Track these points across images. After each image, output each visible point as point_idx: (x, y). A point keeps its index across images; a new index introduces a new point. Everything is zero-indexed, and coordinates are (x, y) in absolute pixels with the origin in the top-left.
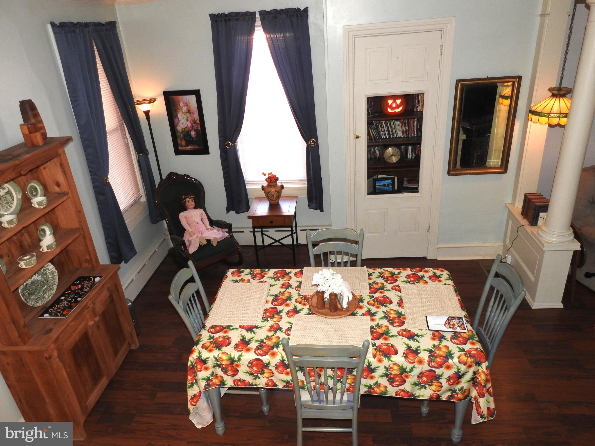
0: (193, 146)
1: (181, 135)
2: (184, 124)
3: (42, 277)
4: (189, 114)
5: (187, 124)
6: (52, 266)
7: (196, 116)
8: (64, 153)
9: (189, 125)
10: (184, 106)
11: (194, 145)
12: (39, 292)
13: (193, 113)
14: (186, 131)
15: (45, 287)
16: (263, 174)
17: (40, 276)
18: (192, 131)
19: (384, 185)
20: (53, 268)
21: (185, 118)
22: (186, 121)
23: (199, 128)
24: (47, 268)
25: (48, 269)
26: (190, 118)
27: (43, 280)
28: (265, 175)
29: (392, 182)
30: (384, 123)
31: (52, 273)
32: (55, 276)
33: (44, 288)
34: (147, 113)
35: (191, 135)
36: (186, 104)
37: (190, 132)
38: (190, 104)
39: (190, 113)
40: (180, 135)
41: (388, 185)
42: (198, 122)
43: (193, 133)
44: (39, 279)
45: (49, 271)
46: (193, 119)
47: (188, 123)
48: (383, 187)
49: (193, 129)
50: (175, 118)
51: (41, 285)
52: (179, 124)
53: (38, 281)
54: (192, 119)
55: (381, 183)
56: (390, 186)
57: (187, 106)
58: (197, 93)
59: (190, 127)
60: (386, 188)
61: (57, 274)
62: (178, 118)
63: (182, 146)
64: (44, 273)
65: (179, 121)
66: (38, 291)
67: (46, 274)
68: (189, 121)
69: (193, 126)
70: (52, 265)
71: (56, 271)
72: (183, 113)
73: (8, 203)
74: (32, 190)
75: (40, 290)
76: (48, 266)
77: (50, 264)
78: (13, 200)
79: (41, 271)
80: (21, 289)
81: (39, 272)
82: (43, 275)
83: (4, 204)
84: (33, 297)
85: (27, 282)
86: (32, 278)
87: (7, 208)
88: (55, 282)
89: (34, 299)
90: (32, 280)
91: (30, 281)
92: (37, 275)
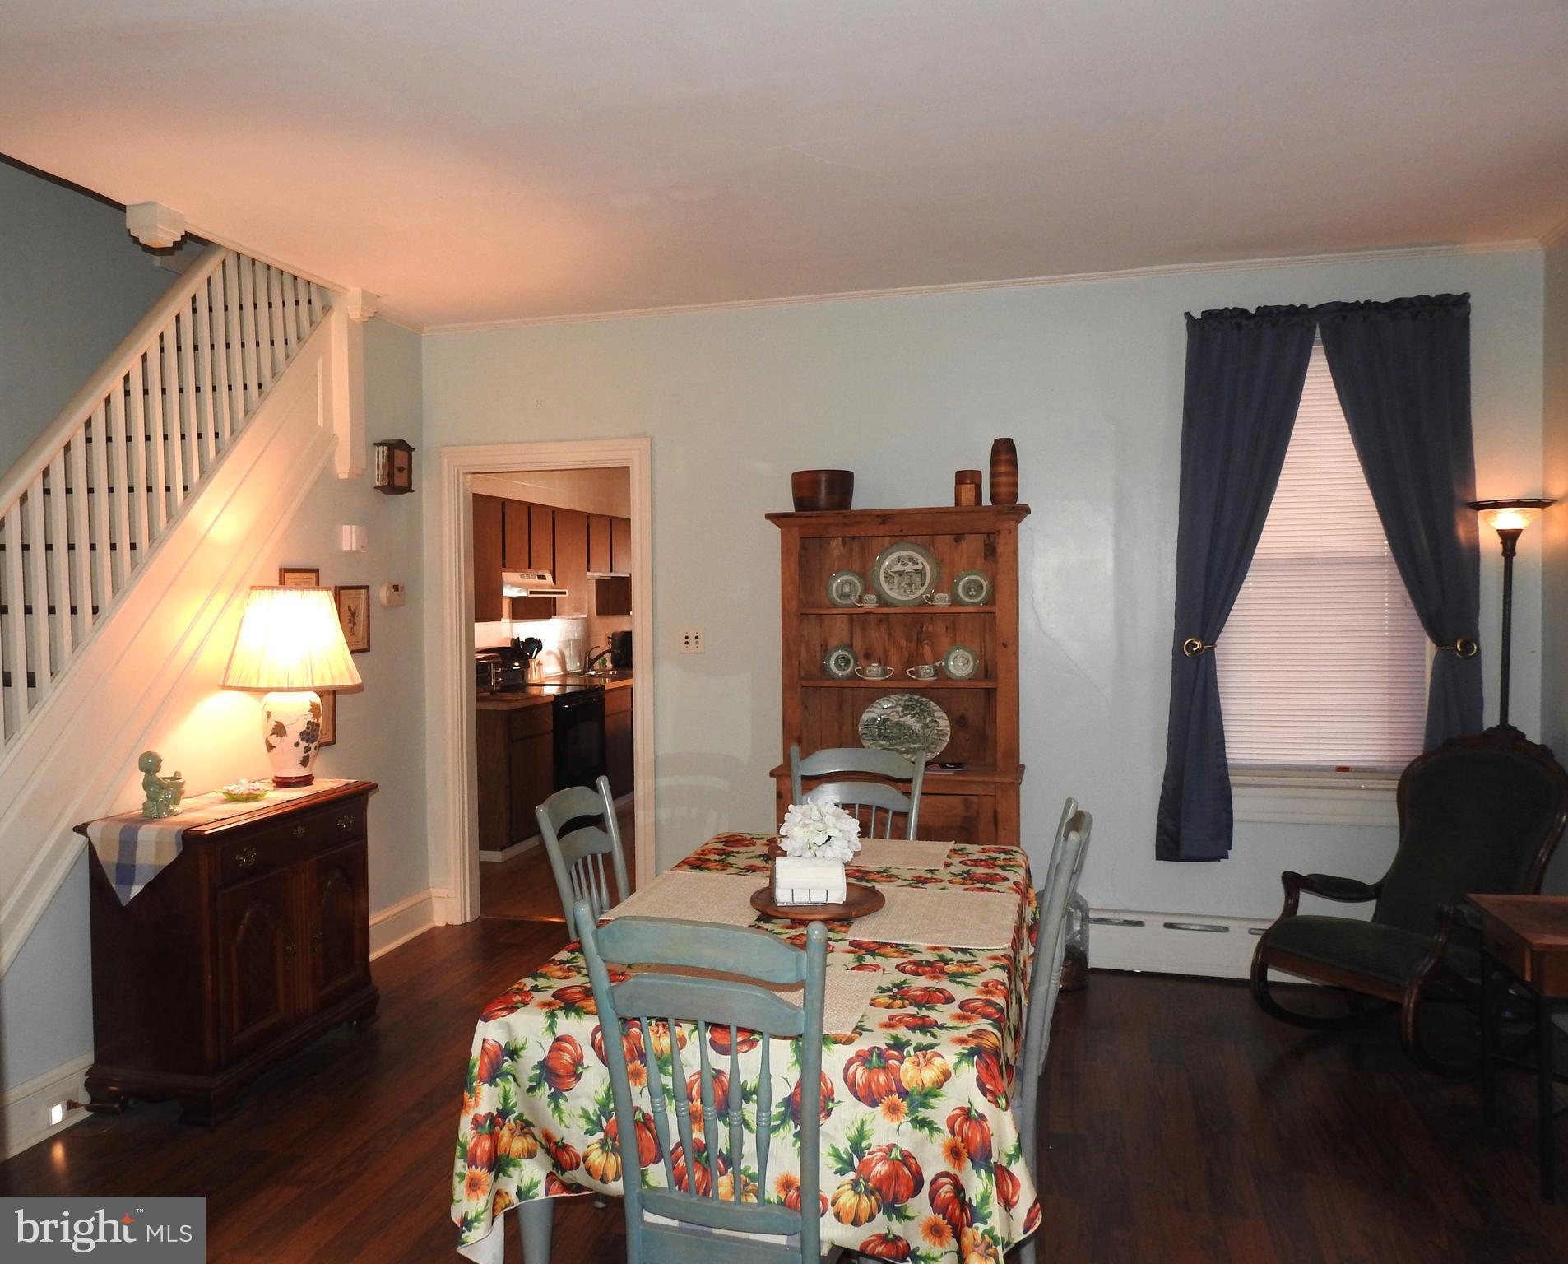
3: (922, 727)
6: (947, 723)
12: (900, 744)
15: (916, 746)
17: (921, 725)
20: (947, 727)
24: (938, 720)
25: (939, 723)
27: (920, 733)
31: (941, 734)
32: (943, 740)
33: (912, 745)
34: (1509, 538)
44: (913, 728)
45: (938, 726)
51: (911, 737)
53: (910, 728)
61: (948, 740)
64: (930, 725)
66: (898, 741)
67: (932, 727)
71: (949, 735)
73: (911, 585)
74: (972, 585)
75: (903, 743)
76: (940, 718)
77: (945, 717)
78: (923, 585)
79: (925, 718)
80: (866, 716)
81: (922, 717)
82: (925, 726)
83: (904, 585)
84: (884, 743)
85: (887, 715)
86: (902, 717)
87: (905, 592)
88: (935, 748)
89: (881, 745)
90: (901, 719)
91: (897, 720)
92: (914, 719)
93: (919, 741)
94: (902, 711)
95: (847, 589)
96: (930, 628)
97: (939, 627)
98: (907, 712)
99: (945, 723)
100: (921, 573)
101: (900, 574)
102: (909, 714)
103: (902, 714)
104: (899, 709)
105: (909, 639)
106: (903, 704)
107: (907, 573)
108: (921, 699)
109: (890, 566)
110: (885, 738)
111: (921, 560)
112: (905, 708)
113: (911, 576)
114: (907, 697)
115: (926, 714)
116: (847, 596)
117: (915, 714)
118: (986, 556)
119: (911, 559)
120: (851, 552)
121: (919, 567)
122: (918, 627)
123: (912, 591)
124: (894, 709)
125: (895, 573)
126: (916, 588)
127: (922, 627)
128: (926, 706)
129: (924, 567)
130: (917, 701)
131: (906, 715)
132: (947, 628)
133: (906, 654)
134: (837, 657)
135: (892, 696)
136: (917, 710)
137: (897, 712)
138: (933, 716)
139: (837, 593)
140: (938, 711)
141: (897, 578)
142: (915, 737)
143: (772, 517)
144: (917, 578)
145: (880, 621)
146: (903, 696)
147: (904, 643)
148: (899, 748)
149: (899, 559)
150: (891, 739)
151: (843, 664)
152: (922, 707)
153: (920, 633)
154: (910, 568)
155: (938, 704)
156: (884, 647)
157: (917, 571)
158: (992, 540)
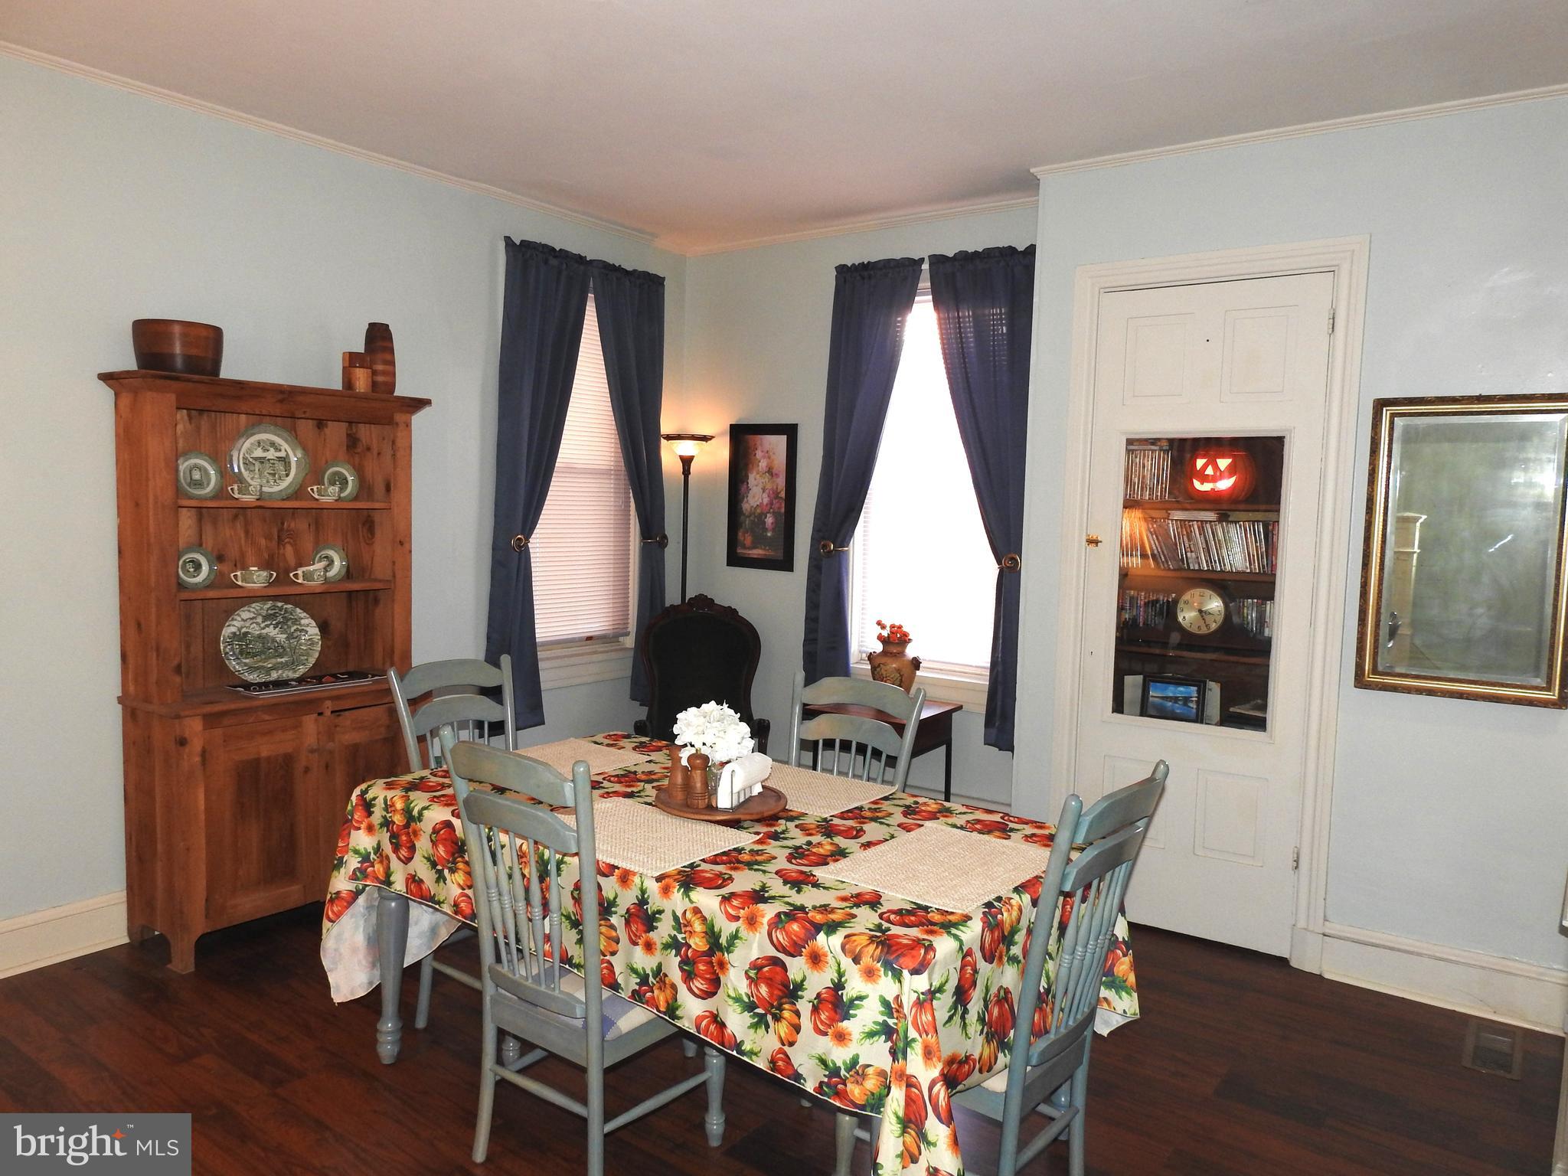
0: (764, 549)
1: (747, 522)
2: (756, 499)
3: (287, 638)
4: (770, 477)
5: (762, 500)
6: (316, 631)
7: (781, 482)
8: (408, 425)
9: (766, 500)
10: (764, 457)
11: (767, 548)
12: (265, 660)
13: (776, 474)
14: (756, 514)
15: (283, 660)
16: (879, 623)
17: (285, 636)
18: (768, 515)
19: (1175, 699)
20: (317, 635)
21: (761, 486)
22: (761, 491)
23: (783, 510)
24: (305, 628)
25: (307, 632)
26: (769, 486)
27: (286, 645)
28: (883, 627)
29: (1198, 692)
30: (1196, 527)
31: (311, 643)
32: (314, 650)
34: (687, 462)
35: (765, 523)
36: (768, 455)
37: (763, 517)
38: (774, 454)
39: (772, 475)
40: (745, 521)
41: (1186, 700)
42: (783, 495)
43: (769, 520)
44: (278, 640)
45: (306, 635)
46: (775, 487)
47: (765, 495)
48: (1170, 704)
49: (771, 510)
50: (743, 482)
51: (276, 651)
52: (747, 496)
53: (274, 640)
54: (772, 489)
55: (1166, 689)
56: (1191, 705)
57: (769, 458)
58: (790, 431)
59: (767, 505)
60: (1178, 708)
61: (319, 649)
62: (748, 483)
63: (745, 548)
64: (295, 635)
65: (748, 489)
66: (263, 657)
67: (298, 638)
68: (767, 491)
69: (771, 503)
70: (317, 629)
71: (320, 643)
72: (758, 473)
73: (274, 475)
74: (337, 478)
75: (270, 658)
76: (308, 625)
77: (314, 624)
78: (287, 475)
79: (289, 627)
80: (227, 631)
81: (286, 627)
82: (290, 637)
83: (266, 474)
84: (247, 661)
85: (247, 627)
86: (264, 628)
87: (268, 482)
88: (307, 660)
89: (246, 664)
90: (263, 631)
91: (258, 632)
92: (277, 629)
93: (286, 655)
94: (263, 622)
95: (197, 476)
96: (293, 525)
97: (301, 525)
98: (269, 623)
99: (313, 631)
100: (285, 460)
101: (262, 460)
102: (271, 624)
103: (263, 625)
104: (260, 619)
105: (268, 537)
106: (264, 613)
107: (269, 460)
108: (285, 606)
109: (250, 451)
110: (248, 655)
111: (285, 446)
112: (266, 618)
113: (274, 464)
114: (270, 604)
115: (289, 623)
116: (199, 484)
117: (277, 624)
118: (348, 447)
119: (273, 444)
120: (198, 428)
121: (282, 454)
122: (279, 524)
123: (275, 482)
124: (254, 621)
125: (256, 459)
126: (280, 479)
127: (283, 524)
128: (291, 614)
129: (287, 455)
130: (281, 609)
131: (268, 626)
132: (309, 525)
133: (266, 556)
134: (184, 561)
135: (253, 605)
136: (280, 619)
137: (257, 623)
138: (300, 624)
139: (185, 479)
140: (305, 618)
141: (257, 465)
142: (281, 651)
143: (106, 378)
144: (280, 466)
145: (236, 517)
146: (265, 604)
147: (263, 542)
148: (265, 664)
149: (259, 443)
150: (254, 655)
151: (192, 570)
152: (286, 615)
153: (280, 531)
154: (271, 454)
155: (304, 610)
156: (241, 547)
157: (280, 459)
158: (354, 431)
